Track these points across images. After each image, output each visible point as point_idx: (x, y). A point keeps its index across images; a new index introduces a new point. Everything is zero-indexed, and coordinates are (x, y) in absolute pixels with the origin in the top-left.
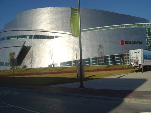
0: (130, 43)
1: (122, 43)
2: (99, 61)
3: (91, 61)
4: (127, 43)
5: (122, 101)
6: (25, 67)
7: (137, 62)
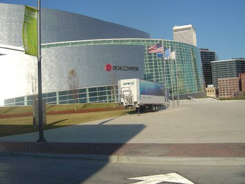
0: (120, 69)
3: (57, 96)
4: (115, 68)
5: (107, 161)
7: (130, 99)
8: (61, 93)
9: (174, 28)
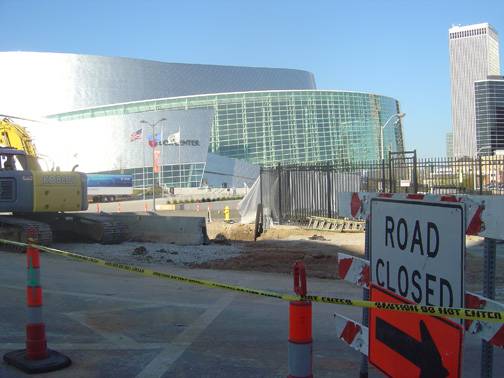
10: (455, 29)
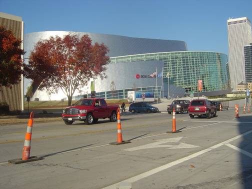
0: (145, 77)
1: (138, 77)
2: (114, 95)
6: (37, 99)
8: (108, 92)
9: (228, 21)
10: (230, 20)
